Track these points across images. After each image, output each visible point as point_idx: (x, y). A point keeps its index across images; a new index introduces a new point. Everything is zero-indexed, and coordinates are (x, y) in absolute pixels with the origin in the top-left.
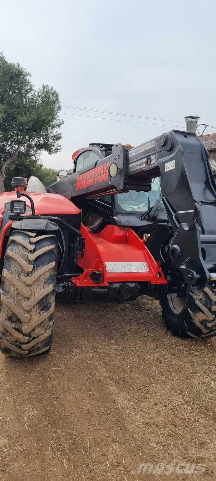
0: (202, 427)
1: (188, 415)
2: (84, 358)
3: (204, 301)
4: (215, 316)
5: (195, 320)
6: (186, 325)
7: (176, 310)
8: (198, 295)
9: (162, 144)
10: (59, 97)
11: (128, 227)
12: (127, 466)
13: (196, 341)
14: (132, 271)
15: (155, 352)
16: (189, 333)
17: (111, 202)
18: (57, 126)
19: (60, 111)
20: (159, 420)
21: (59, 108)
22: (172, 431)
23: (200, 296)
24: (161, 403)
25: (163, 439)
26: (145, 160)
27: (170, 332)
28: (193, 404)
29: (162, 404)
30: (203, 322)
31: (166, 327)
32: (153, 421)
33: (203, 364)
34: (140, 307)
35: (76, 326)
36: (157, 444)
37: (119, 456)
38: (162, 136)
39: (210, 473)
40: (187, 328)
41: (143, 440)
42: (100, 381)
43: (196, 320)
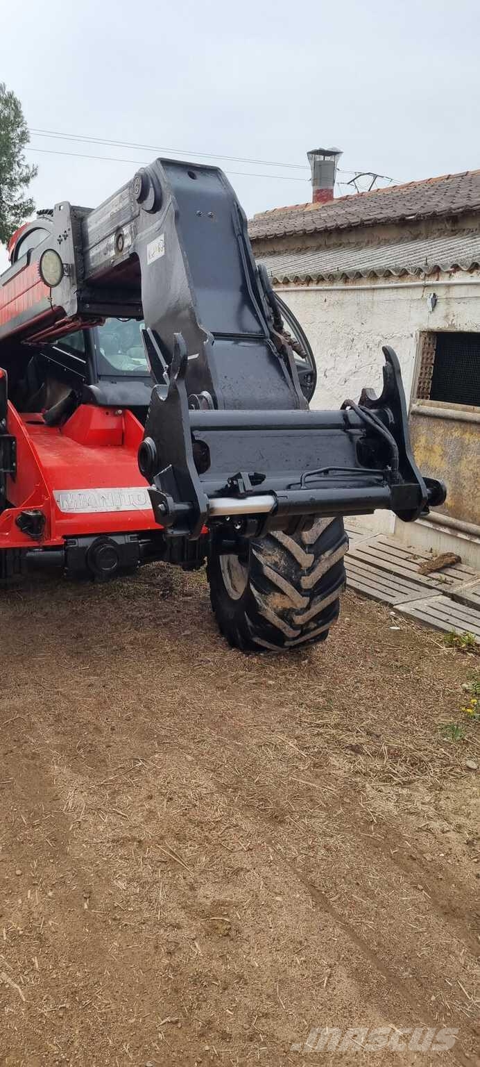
0: (242, 836)
1: (217, 814)
2: (8, 707)
3: (285, 568)
4: (309, 598)
5: (266, 610)
6: (249, 623)
7: (236, 591)
8: (269, 555)
9: (137, 196)
10: (21, 109)
11: (124, 407)
12: (48, 934)
13: (277, 655)
14: (122, 509)
15: (179, 685)
16: (256, 640)
17: (84, 350)
18: (21, 181)
19: (27, 145)
20: (148, 832)
21: (24, 137)
22: (172, 852)
23: (273, 557)
24: (162, 794)
25: (145, 872)
26: (112, 239)
27: (224, 641)
28: (235, 790)
29: (164, 795)
30: (285, 615)
31: (219, 631)
32: (135, 833)
33: (281, 704)
34: (171, 589)
35: (10, 639)
36: (130, 881)
37: (36, 915)
38: (137, 175)
39: (233, 933)
40: (251, 628)
41: (99, 877)
42: (34, 756)
43: (269, 609)
